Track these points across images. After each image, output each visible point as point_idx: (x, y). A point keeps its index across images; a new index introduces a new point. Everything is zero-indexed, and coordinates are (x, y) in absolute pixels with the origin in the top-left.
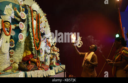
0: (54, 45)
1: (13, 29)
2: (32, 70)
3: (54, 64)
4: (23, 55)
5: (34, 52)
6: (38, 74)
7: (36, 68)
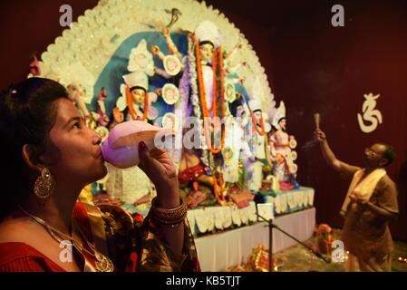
0: (277, 127)
1: (153, 103)
2: (199, 206)
3: (275, 187)
4: (180, 166)
5: (204, 159)
6: (215, 218)
7: (211, 199)
